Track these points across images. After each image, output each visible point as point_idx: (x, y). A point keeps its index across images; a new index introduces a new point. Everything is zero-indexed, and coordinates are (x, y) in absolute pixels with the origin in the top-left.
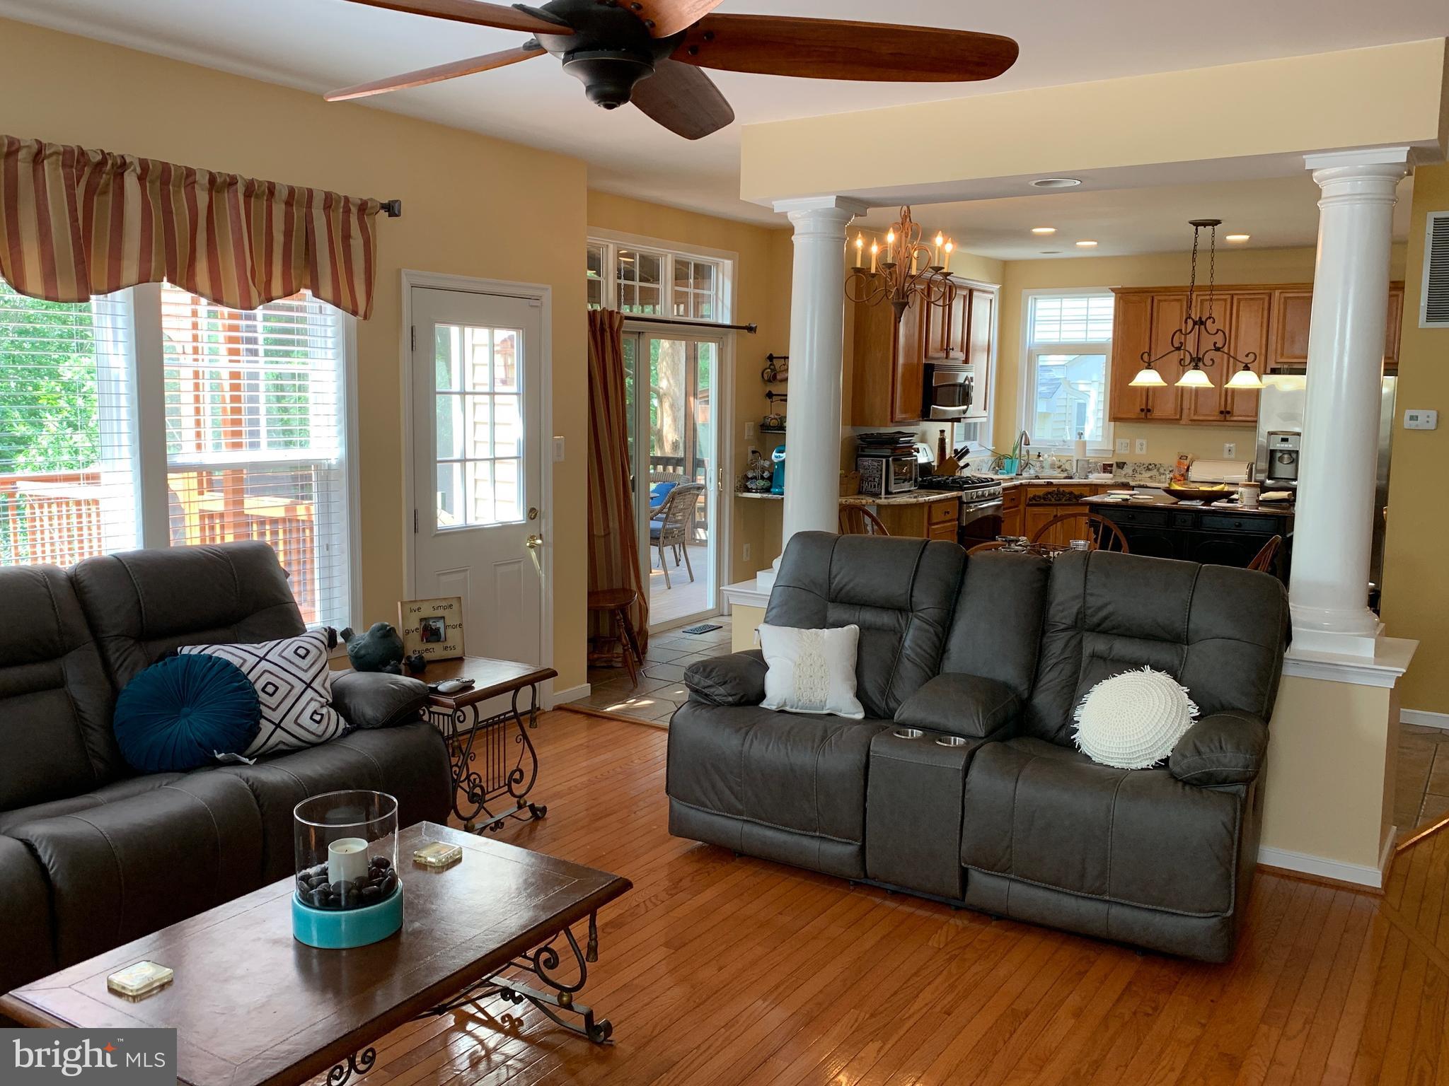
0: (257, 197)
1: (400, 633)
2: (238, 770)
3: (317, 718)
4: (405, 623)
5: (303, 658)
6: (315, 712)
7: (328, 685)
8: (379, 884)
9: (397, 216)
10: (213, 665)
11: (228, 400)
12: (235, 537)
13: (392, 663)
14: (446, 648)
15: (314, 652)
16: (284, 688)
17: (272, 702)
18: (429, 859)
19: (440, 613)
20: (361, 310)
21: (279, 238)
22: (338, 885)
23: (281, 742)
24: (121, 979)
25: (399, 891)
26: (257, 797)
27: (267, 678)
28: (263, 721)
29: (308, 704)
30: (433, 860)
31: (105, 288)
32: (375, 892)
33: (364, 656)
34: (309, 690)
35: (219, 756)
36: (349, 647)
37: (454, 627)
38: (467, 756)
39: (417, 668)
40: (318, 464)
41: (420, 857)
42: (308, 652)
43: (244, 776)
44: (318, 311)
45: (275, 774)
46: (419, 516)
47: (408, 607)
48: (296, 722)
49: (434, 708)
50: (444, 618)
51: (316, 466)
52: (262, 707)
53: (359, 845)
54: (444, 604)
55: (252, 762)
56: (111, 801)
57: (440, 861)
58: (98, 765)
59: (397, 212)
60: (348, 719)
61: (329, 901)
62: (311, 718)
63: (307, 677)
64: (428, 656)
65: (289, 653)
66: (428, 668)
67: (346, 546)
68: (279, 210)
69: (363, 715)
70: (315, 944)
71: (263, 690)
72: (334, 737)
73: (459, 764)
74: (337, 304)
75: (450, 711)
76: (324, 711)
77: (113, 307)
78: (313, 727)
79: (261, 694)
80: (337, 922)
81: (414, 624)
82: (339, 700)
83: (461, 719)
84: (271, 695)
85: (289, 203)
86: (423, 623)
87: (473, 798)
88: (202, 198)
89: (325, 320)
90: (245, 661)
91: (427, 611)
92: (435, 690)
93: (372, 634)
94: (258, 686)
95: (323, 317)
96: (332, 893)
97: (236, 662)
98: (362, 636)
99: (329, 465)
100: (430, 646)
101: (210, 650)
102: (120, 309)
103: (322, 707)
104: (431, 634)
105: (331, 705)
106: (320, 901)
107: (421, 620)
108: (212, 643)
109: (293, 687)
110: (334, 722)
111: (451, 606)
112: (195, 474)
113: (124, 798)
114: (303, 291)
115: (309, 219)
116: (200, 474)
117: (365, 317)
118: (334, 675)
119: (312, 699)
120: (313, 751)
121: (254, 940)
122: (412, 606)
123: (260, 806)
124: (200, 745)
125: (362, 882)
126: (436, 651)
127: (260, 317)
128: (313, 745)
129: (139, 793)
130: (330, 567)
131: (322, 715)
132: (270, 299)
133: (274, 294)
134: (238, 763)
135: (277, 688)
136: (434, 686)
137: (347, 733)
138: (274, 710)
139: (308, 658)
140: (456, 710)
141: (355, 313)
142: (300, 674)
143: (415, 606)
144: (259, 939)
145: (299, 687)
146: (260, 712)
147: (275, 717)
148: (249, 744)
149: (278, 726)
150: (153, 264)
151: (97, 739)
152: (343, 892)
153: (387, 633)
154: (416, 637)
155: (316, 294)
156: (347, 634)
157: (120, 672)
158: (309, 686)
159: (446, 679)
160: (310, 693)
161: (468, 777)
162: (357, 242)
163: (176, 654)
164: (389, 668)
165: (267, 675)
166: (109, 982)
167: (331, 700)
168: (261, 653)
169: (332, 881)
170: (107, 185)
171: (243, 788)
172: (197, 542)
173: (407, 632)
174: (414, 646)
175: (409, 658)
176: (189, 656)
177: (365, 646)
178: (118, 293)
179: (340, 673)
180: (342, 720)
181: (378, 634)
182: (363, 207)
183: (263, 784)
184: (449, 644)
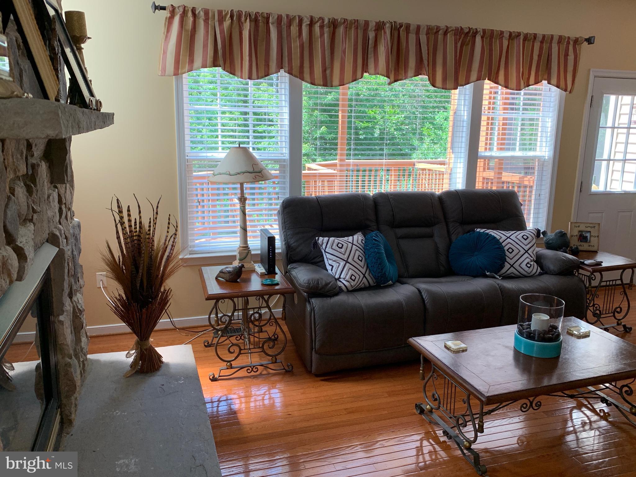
0: (529, 40)
1: (569, 236)
2: (495, 280)
3: (529, 265)
4: (571, 231)
5: (526, 240)
6: (528, 263)
7: (535, 252)
8: (553, 335)
9: (592, 43)
10: (488, 238)
11: (501, 130)
12: (497, 187)
13: (564, 248)
14: (590, 246)
15: (530, 238)
16: (516, 251)
17: (511, 256)
18: (574, 332)
19: (589, 229)
20: (569, 89)
21: (535, 57)
22: (535, 331)
23: (512, 273)
24: (450, 344)
25: (561, 340)
26: (502, 292)
27: (509, 246)
28: (506, 263)
29: (525, 259)
30: (576, 333)
31: (464, 83)
32: (550, 337)
33: (551, 243)
34: (526, 254)
35: (488, 273)
36: (545, 239)
37: (595, 237)
38: (594, 296)
39: (575, 252)
40: (539, 158)
41: (570, 330)
42: (528, 237)
43: (497, 282)
44: (548, 90)
45: (509, 285)
46: (583, 185)
47: (573, 225)
48: (519, 266)
49: (581, 271)
50: (590, 232)
51: (539, 160)
52: (507, 258)
53: (546, 317)
54: (591, 225)
55: (500, 278)
56: (446, 282)
57: (580, 334)
58: (442, 268)
59: (592, 42)
60: (542, 268)
61: (530, 336)
62: (526, 265)
63: (526, 248)
64: (580, 248)
65: (520, 237)
66: (580, 253)
67: (547, 195)
68: (537, 46)
69: (549, 268)
70: (522, 352)
71: (507, 250)
72: (536, 274)
73: (590, 299)
74: (558, 86)
75: (588, 274)
76: (532, 263)
77: (465, 91)
78: (526, 269)
79: (506, 252)
80: (533, 345)
81: (576, 233)
82: (539, 260)
83: (594, 278)
84: (511, 253)
85: (542, 42)
86: (580, 233)
87: (595, 315)
88: (505, 43)
89: (551, 94)
90: (501, 237)
91: (582, 228)
92: (583, 263)
93: (556, 235)
94: (506, 248)
95: (550, 93)
96: (532, 333)
97: (498, 237)
98: (551, 235)
99: (544, 159)
100: (582, 244)
101: (488, 231)
102: (467, 92)
103: (531, 261)
104: (583, 238)
105: (535, 262)
106: (527, 335)
107: (579, 231)
108: (488, 229)
109: (520, 251)
110: (536, 269)
111: (594, 227)
112: (483, 160)
113: (452, 282)
114: (543, 82)
115: (550, 49)
116: (485, 160)
117: (570, 92)
118: (537, 249)
119: (527, 257)
120: (526, 279)
121: (498, 344)
122: (575, 224)
123: (502, 296)
124: (481, 268)
125: (545, 332)
126: (585, 247)
127: (522, 94)
128: (525, 277)
129: (456, 281)
130: (539, 204)
131: (531, 265)
132: (528, 86)
133: (530, 83)
134: (495, 278)
135: (513, 250)
136: (582, 261)
137: (540, 274)
138: (511, 259)
139: (528, 240)
140: (592, 274)
141: (566, 90)
142: (523, 246)
143: (577, 225)
144: (500, 344)
145: (522, 251)
146: (506, 259)
147: (512, 262)
148: (499, 271)
149: (512, 266)
150: (483, 73)
151: (443, 259)
152: (537, 334)
153: (563, 235)
154: (576, 239)
155: (549, 83)
156: (544, 233)
157: (453, 235)
158: (526, 252)
159: (589, 259)
160: (526, 255)
161: (594, 305)
162: (571, 58)
163: (474, 231)
164: (562, 250)
165: (509, 244)
166: (445, 343)
167: (535, 259)
168: (508, 235)
169: (532, 329)
170: (469, 41)
171: (496, 287)
172: (481, 188)
173: (572, 236)
174: (574, 243)
175: (571, 247)
176: (479, 232)
177: (552, 239)
178: (468, 86)
179: (540, 249)
180: (539, 268)
181: (559, 235)
182: (576, 41)
183: (504, 287)
184: (592, 244)
